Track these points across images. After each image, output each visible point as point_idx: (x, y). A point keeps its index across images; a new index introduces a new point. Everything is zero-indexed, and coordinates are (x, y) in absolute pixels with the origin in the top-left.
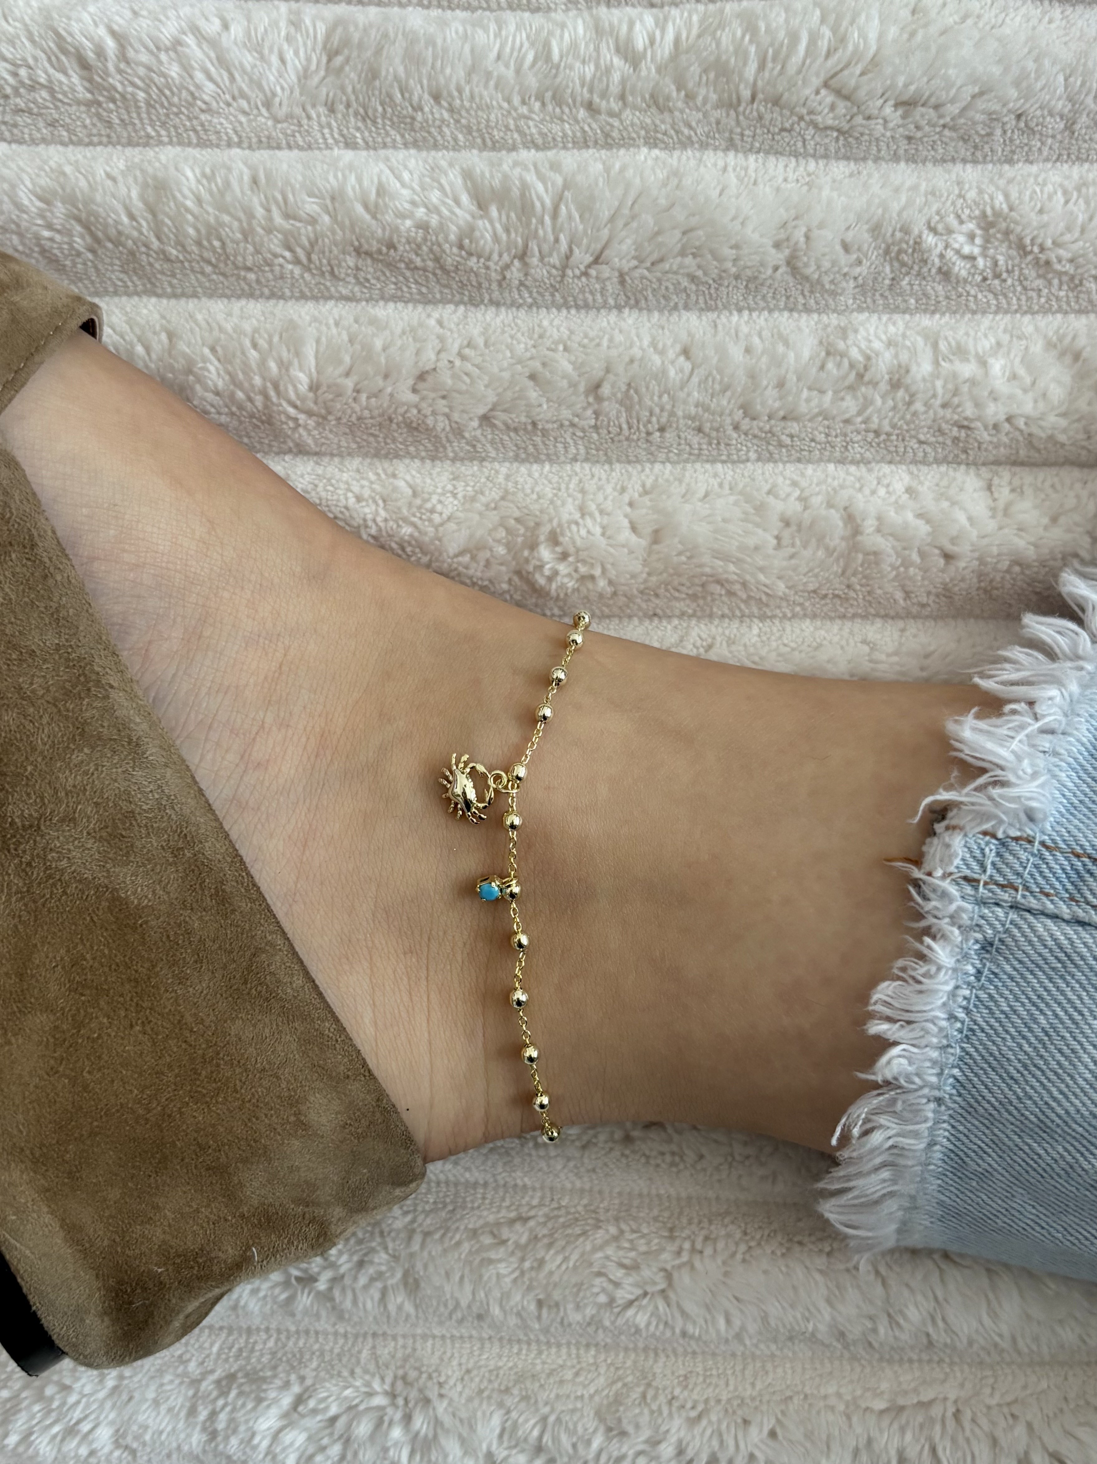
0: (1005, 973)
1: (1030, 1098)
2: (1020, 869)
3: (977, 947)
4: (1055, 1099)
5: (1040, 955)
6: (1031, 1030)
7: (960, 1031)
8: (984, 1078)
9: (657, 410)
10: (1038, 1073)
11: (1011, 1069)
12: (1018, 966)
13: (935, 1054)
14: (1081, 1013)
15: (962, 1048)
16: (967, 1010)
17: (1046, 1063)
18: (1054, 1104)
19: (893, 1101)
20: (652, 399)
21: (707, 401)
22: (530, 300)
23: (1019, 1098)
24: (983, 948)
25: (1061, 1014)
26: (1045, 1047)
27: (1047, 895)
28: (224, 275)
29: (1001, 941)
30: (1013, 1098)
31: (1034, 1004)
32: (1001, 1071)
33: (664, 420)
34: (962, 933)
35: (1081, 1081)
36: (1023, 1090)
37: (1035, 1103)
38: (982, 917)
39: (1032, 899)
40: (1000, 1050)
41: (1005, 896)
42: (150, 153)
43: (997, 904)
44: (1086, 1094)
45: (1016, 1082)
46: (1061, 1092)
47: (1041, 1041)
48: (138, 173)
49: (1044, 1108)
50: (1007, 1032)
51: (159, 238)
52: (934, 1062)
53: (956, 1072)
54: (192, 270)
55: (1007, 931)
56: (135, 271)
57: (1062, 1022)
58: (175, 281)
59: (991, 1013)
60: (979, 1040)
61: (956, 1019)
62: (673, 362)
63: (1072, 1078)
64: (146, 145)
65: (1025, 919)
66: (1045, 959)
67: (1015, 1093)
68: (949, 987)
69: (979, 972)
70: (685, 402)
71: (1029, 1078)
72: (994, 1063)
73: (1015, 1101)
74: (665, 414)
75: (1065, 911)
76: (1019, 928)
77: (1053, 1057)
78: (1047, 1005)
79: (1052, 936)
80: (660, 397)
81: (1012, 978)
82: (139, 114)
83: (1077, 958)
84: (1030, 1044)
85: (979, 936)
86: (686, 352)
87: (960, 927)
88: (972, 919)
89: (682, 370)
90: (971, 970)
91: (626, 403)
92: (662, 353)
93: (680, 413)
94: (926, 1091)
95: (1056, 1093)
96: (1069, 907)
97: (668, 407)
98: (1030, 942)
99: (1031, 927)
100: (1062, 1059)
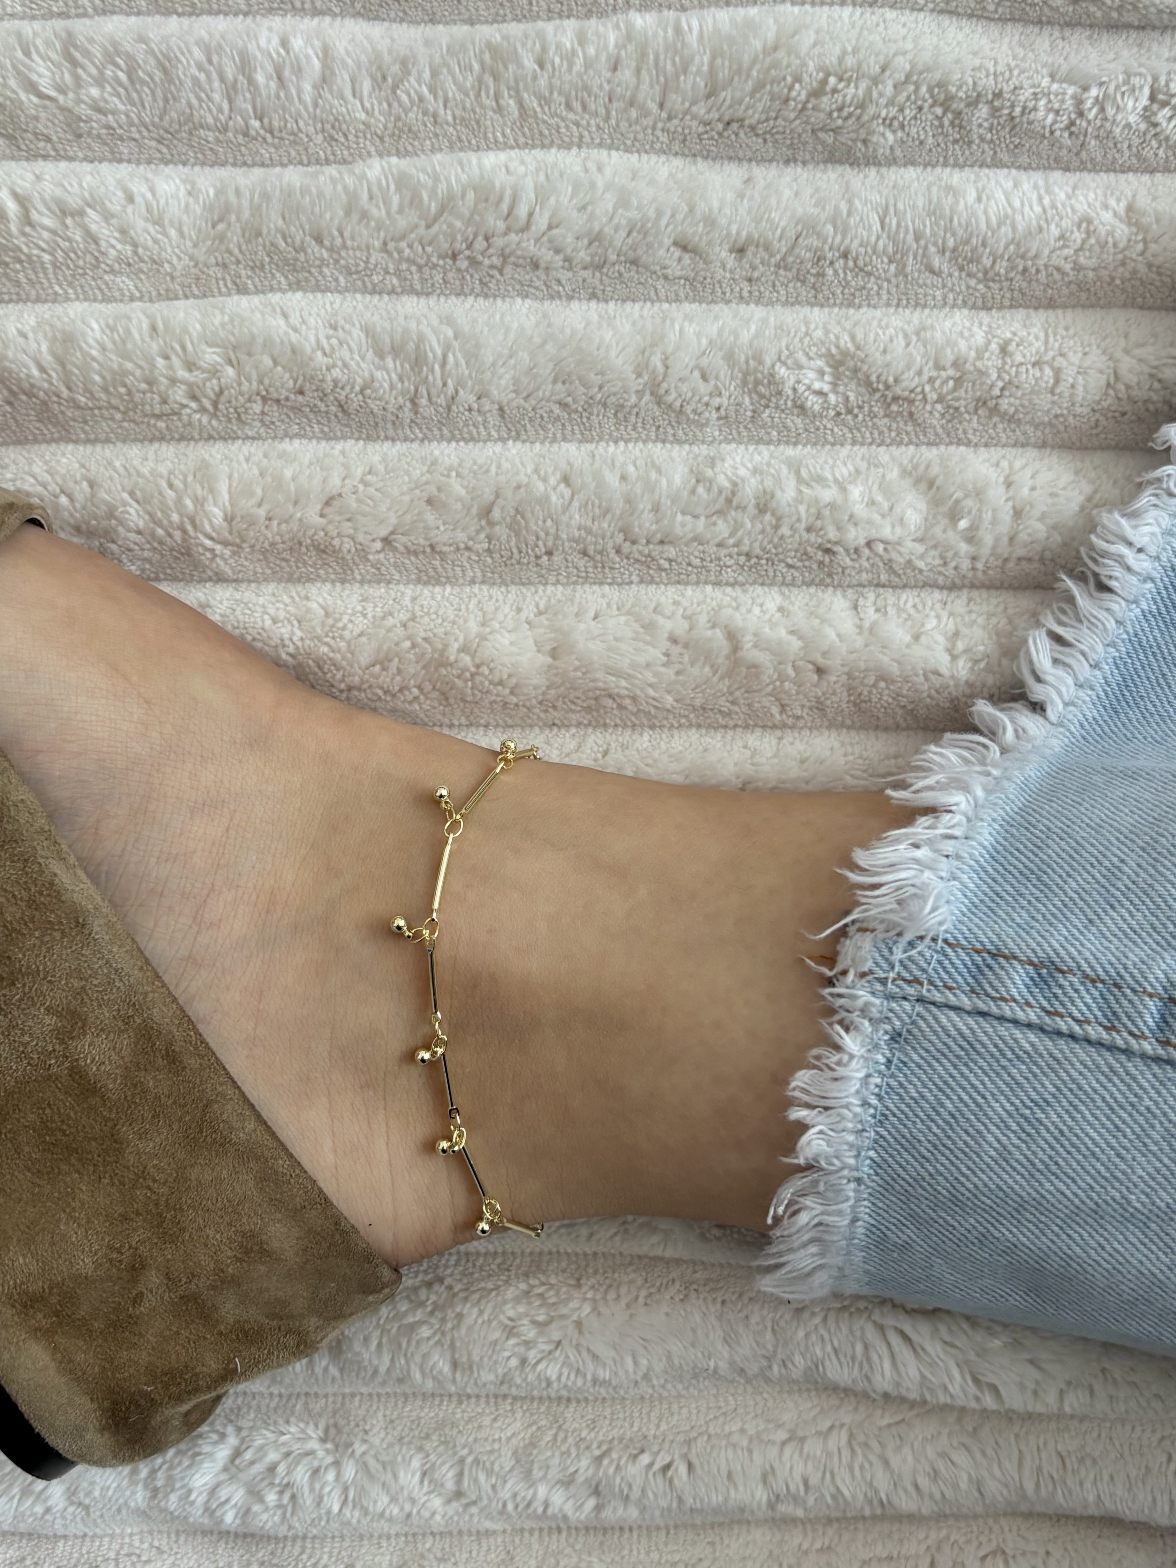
0: (913, 1061)
1: (941, 1175)
2: (925, 965)
3: (886, 1037)
4: (964, 1175)
5: (945, 1044)
6: (938, 1114)
7: (874, 1116)
8: (898, 1158)
9: (542, 534)
10: (947, 1152)
11: (922, 1149)
12: (925, 1054)
13: (851, 1138)
14: (983, 1097)
15: (877, 1133)
16: (879, 1097)
17: (954, 1143)
18: (963, 1179)
19: (816, 1183)
20: (536, 524)
21: (589, 523)
22: (420, 435)
23: (930, 1175)
24: (892, 1039)
25: (966, 1098)
26: (952, 1129)
27: (950, 989)
28: (134, 421)
29: (908, 1031)
30: (926, 1175)
31: (940, 1090)
32: (913, 1151)
33: (550, 544)
34: (872, 1025)
35: (986, 1158)
36: (934, 1167)
37: (946, 1179)
38: (891, 1011)
39: (935, 993)
40: (911, 1133)
41: (910, 990)
42: (58, 309)
43: (905, 998)
44: (992, 1170)
45: (928, 1160)
46: (969, 1169)
47: (947, 1123)
48: (47, 328)
49: (955, 1183)
50: (917, 1116)
51: (69, 388)
52: (851, 1146)
53: (872, 1153)
54: (102, 417)
55: (913, 1023)
56: (49, 418)
57: (967, 1106)
58: (87, 428)
59: (902, 1099)
60: (892, 1124)
61: (870, 1105)
62: (555, 489)
63: (978, 1156)
64: (54, 301)
65: (930, 1012)
66: (949, 1048)
67: (927, 1170)
68: (861, 1075)
69: (889, 1061)
70: (568, 526)
71: (939, 1157)
72: (906, 1144)
73: (928, 1178)
74: (551, 538)
75: (966, 1002)
76: (925, 1020)
77: (960, 1138)
78: (952, 1089)
79: (954, 1026)
80: (544, 521)
81: (919, 1066)
82: (46, 274)
83: (978, 1046)
84: (938, 1126)
85: (888, 1027)
86: (566, 480)
87: (870, 1020)
88: (881, 1012)
89: (563, 497)
90: (882, 1060)
91: (514, 528)
92: (545, 480)
93: (564, 536)
94: (845, 1172)
95: (964, 1170)
96: (970, 998)
97: (553, 531)
98: (935, 1032)
99: (935, 1018)
100: (968, 1139)
